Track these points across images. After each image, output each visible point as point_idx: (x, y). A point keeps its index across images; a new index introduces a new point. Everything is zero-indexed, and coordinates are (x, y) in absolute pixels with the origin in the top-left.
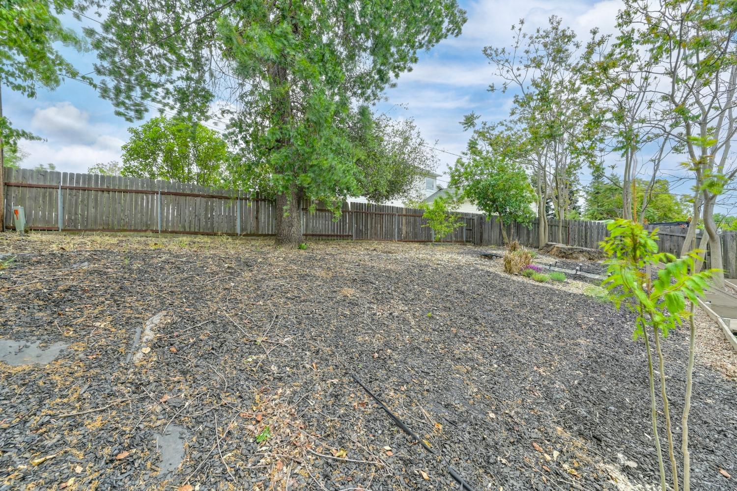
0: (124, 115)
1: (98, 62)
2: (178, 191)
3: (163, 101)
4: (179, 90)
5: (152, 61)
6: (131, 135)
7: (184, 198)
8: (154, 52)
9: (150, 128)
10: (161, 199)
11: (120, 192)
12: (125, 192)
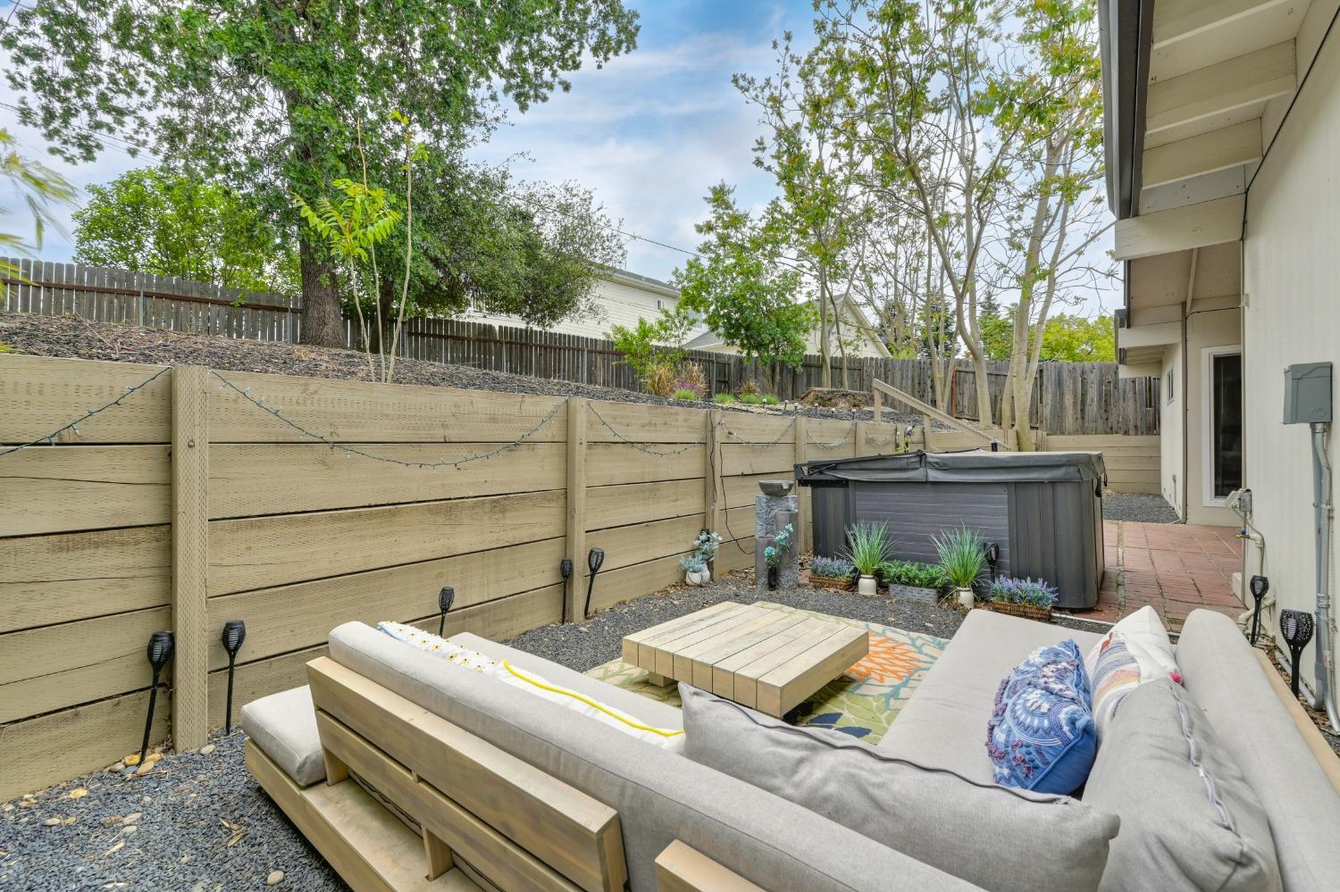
0: (61, 152)
1: (13, 68)
2: (176, 293)
3: (135, 136)
4: (167, 123)
5: (119, 76)
6: (92, 197)
7: (187, 304)
8: (123, 61)
9: (126, 186)
10: (145, 305)
11: (69, 289)
12: (80, 289)
